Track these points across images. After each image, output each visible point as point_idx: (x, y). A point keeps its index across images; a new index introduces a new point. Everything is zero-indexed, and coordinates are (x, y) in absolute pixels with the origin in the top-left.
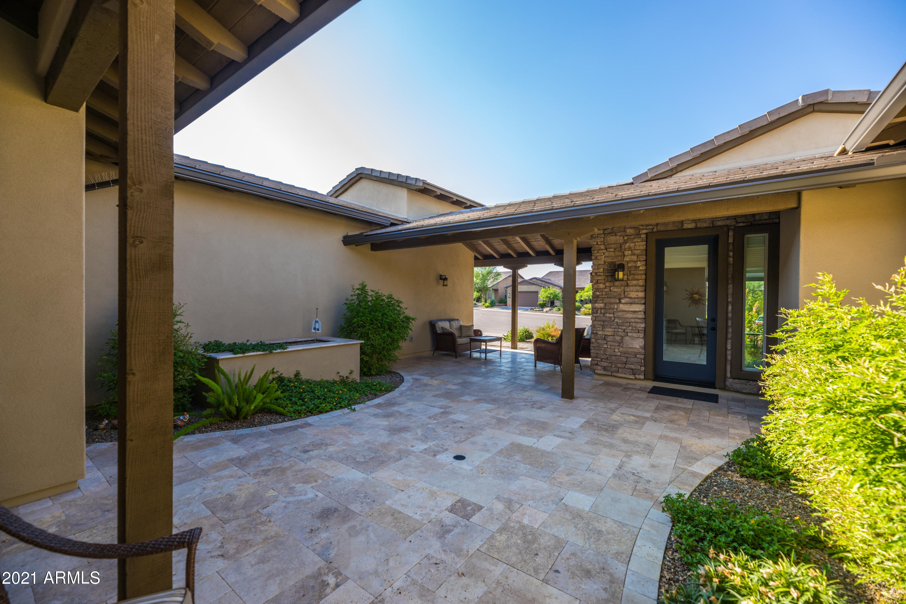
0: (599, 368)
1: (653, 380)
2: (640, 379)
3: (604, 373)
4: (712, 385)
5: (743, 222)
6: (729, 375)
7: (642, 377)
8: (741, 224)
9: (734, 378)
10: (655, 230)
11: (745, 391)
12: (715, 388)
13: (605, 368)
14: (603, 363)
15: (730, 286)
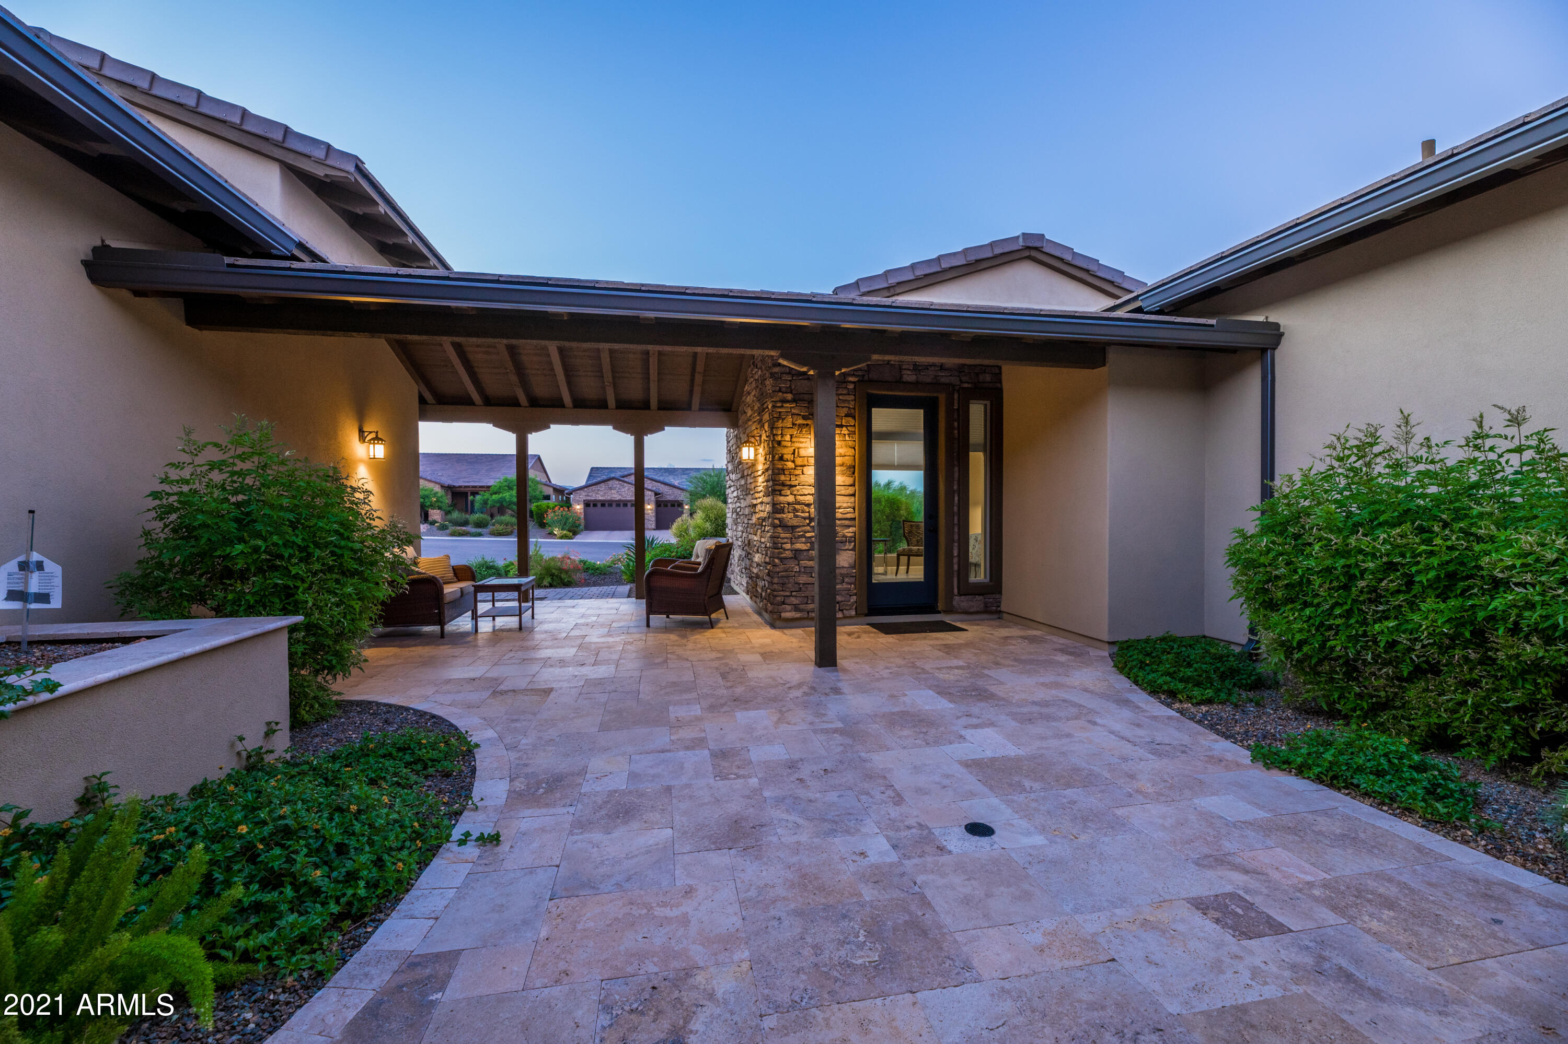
0: (788, 607)
1: (866, 615)
2: (851, 617)
3: (798, 615)
4: (933, 610)
5: (968, 383)
6: (956, 591)
7: (853, 613)
8: (966, 385)
9: (961, 595)
10: (866, 378)
11: (972, 610)
12: (939, 612)
13: (796, 608)
14: (793, 599)
15: (956, 469)
